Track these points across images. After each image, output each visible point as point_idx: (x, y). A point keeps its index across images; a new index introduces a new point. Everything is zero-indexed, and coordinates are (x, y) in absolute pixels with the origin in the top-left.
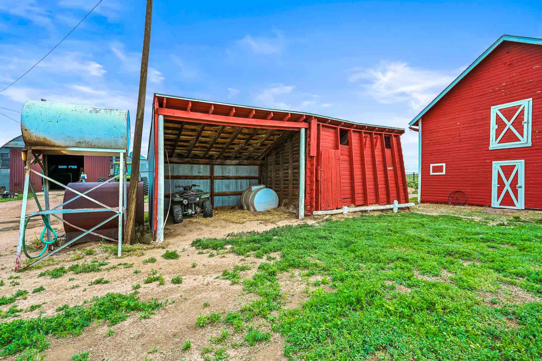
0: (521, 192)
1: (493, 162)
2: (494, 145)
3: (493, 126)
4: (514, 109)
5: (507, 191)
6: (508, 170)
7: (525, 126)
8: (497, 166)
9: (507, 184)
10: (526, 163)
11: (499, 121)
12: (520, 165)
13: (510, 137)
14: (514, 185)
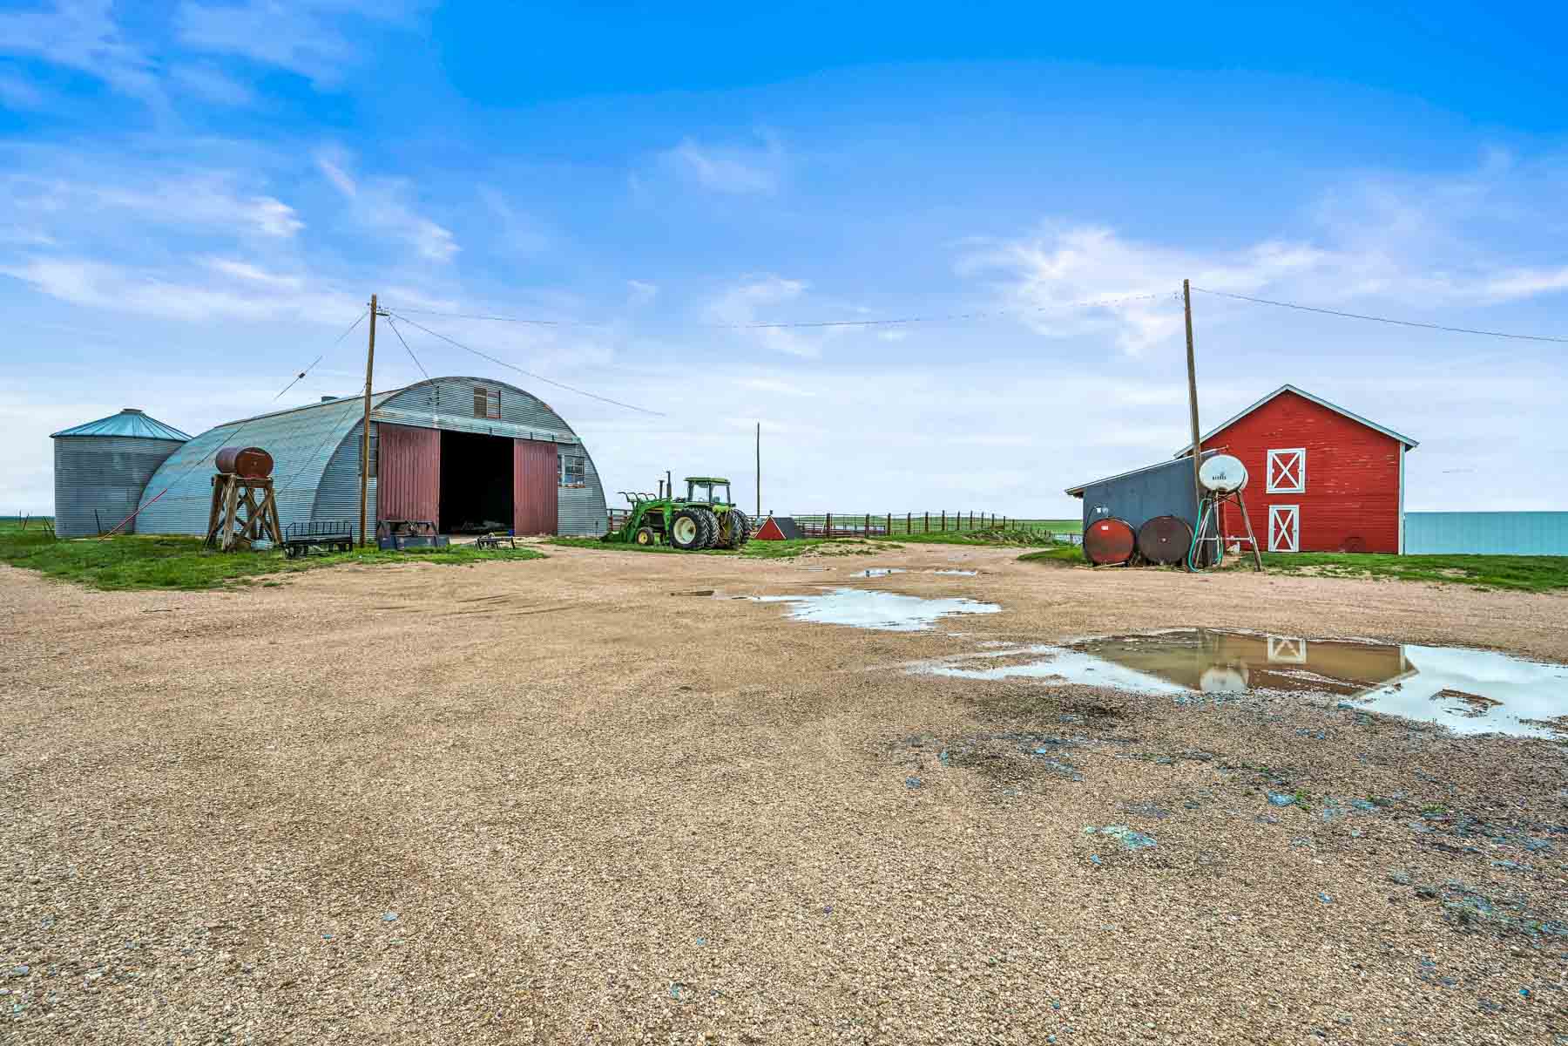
0: (1296, 536)
1: (1270, 506)
2: (1271, 489)
3: (1270, 471)
4: (1291, 456)
5: (1284, 535)
6: (1284, 514)
7: (1300, 473)
8: (1273, 510)
9: (1284, 528)
10: (1300, 508)
11: (1275, 465)
12: (1295, 510)
13: (1285, 482)
14: (1289, 529)
